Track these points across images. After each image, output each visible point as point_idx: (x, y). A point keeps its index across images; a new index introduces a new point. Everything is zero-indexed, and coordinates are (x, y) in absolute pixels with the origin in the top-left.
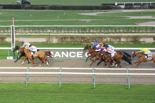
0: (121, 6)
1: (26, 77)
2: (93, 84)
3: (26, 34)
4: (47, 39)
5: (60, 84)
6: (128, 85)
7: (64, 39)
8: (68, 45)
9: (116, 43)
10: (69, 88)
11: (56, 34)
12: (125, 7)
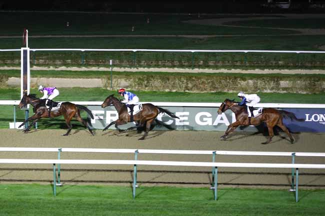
0: (282, 5)
1: (54, 170)
2: (212, 188)
3: (56, 69)
4: (106, 81)
5: (134, 189)
6: (294, 192)
7: (146, 82)
8: (154, 96)
9: (269, 91)
10: (155, 198)
11: (126, 68)
12: (290, 7)
